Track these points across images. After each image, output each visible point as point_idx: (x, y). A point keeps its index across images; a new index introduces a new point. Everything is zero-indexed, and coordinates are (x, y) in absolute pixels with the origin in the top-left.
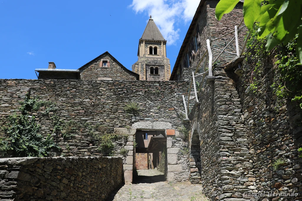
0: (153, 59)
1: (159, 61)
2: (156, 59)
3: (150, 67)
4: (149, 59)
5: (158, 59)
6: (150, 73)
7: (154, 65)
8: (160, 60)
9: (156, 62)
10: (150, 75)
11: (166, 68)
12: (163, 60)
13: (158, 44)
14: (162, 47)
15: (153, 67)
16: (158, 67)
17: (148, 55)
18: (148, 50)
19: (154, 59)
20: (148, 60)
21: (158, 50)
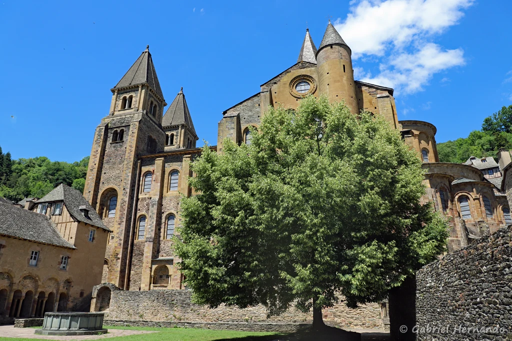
0: (119, 117)
1: (128, 118)
2: (124, 117)
3: (113, 132)
4: (114, 118)
5: (127, 116)
6: (111, 141)
7: (119, 127)
8: (129, 116)
9: (122, 121)
10: (111, 143)
11: (131, 129)
12: (132, 115)
13: (134, 91)
14: (139, 94)
15: (117, 129)
16: (124, 128)
17: (119, 111)
18: (120, 103)
19: (122, 117)
20: (113, 120)
21: (134, 99)
